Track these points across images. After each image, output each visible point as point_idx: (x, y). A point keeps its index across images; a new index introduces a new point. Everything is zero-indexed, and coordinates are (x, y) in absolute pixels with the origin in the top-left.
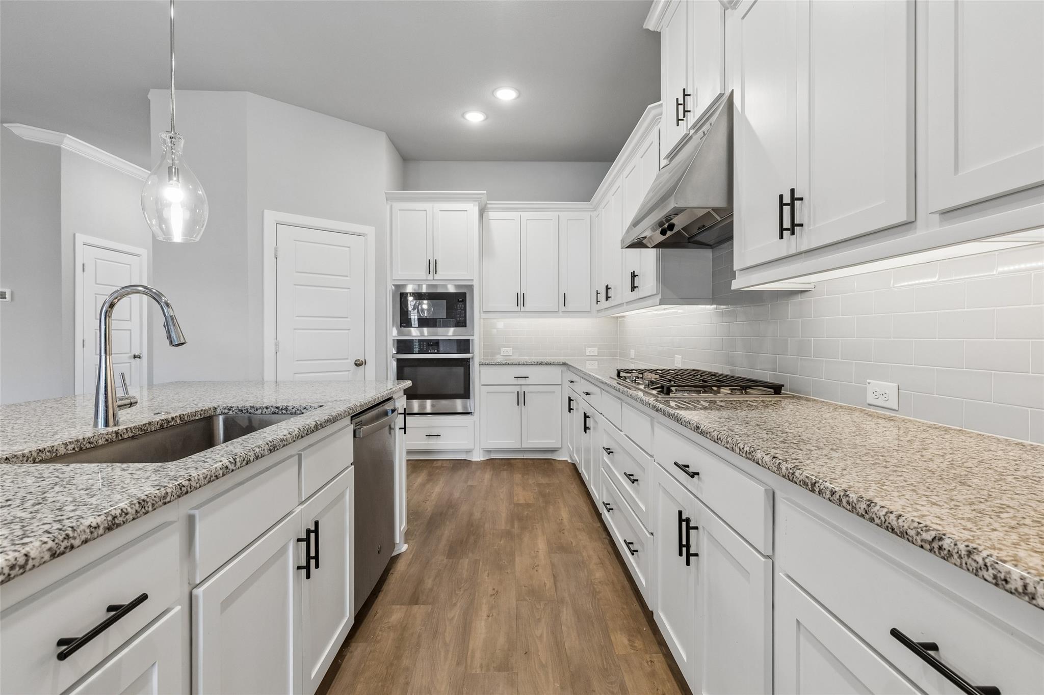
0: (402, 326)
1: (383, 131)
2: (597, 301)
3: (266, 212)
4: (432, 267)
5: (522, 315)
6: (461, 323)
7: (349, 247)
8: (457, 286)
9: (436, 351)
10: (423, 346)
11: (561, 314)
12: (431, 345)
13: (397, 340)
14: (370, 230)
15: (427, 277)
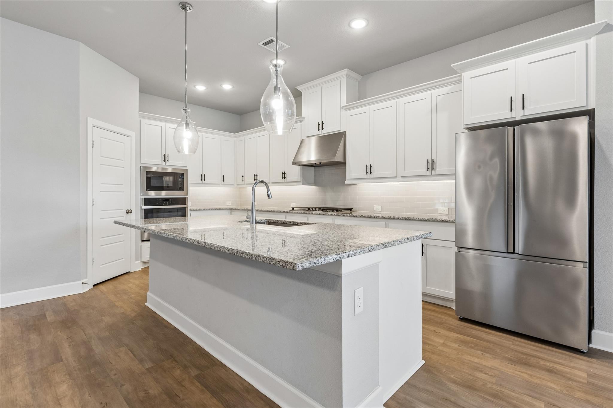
0: (147, 190)
1: (138, 77)
2: (242, 180)
3: (89, 118)
4: (165, 158)
5: (203, 185)
6: (181, 189)
7: (123, 143)
8: (174, 169)
9: (167, 204)
10: (160, 201)
11: (221, 185)
12: (165, 201)
13: (144, 198)
14: (133, 134)
15: (162, 164)
